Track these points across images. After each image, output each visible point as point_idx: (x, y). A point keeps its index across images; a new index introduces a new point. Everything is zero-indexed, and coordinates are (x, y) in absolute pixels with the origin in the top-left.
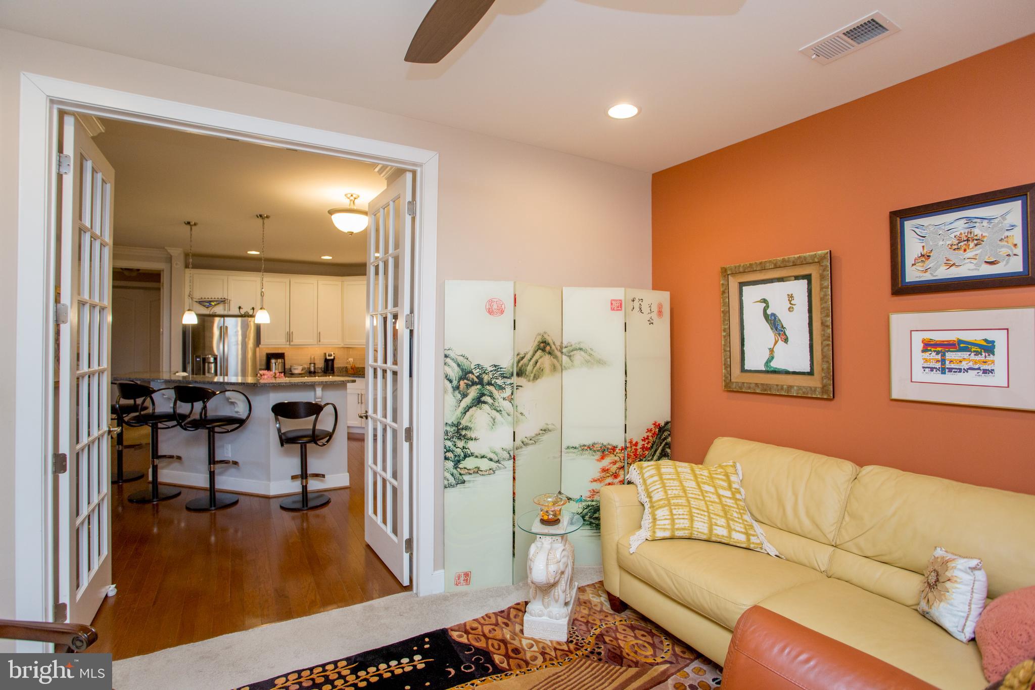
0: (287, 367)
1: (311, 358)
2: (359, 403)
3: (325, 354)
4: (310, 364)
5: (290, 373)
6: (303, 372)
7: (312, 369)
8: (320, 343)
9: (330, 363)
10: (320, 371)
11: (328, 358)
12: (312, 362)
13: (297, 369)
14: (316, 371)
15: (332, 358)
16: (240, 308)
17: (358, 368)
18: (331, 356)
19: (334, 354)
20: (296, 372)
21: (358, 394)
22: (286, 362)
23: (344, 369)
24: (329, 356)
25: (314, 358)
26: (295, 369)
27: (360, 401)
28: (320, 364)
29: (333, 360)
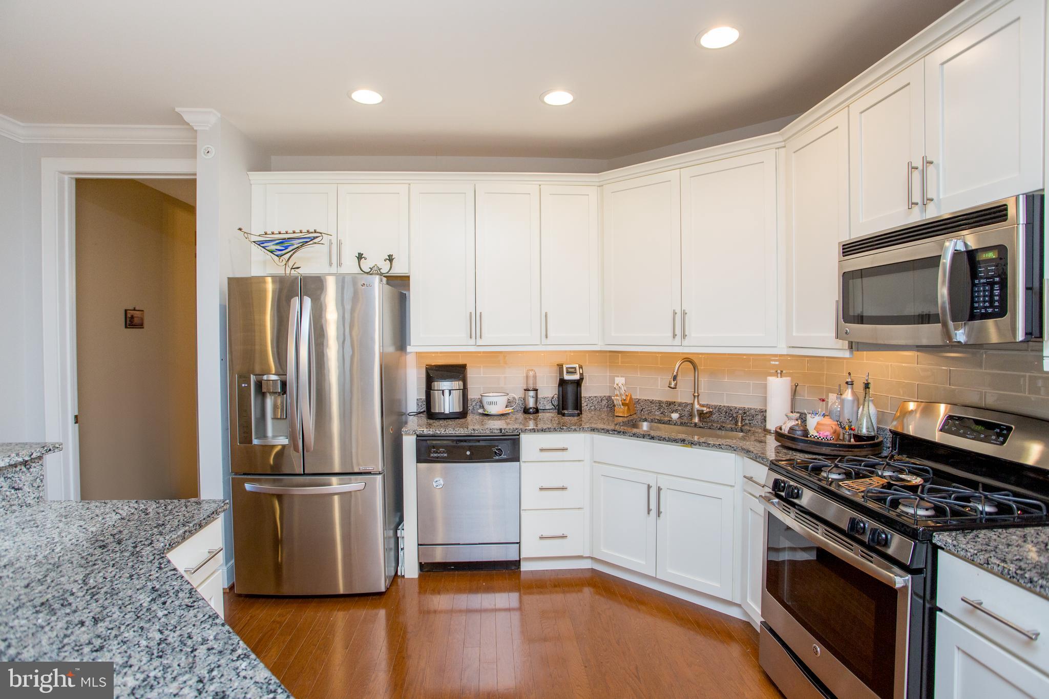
0: (472, 395)
1: (527, 377)
2: (649, 511)
3: (560, 366)
4: (527, 390)
5: (481, 411)
6: (509, 410)
7: (531, 403)
8: (548, 341)
9: (570, 389)
10: (549, 406)
11: (567, 377)
12: (531, 386)
13: (496, 403)
14: (540, 407)
15: (576, 377)
16: (360, 257)
17: (638, 401)
18: (575, 373)
19: (581, 367)
20: (492, 410)
21: (649, 487)
22: (469, 386)
23: (604, 402)
24: (568, 372)
25: (535, 377)
26: (491, 403)
27: (653, 506)
28: (549, 390)
29: (578, 383)
